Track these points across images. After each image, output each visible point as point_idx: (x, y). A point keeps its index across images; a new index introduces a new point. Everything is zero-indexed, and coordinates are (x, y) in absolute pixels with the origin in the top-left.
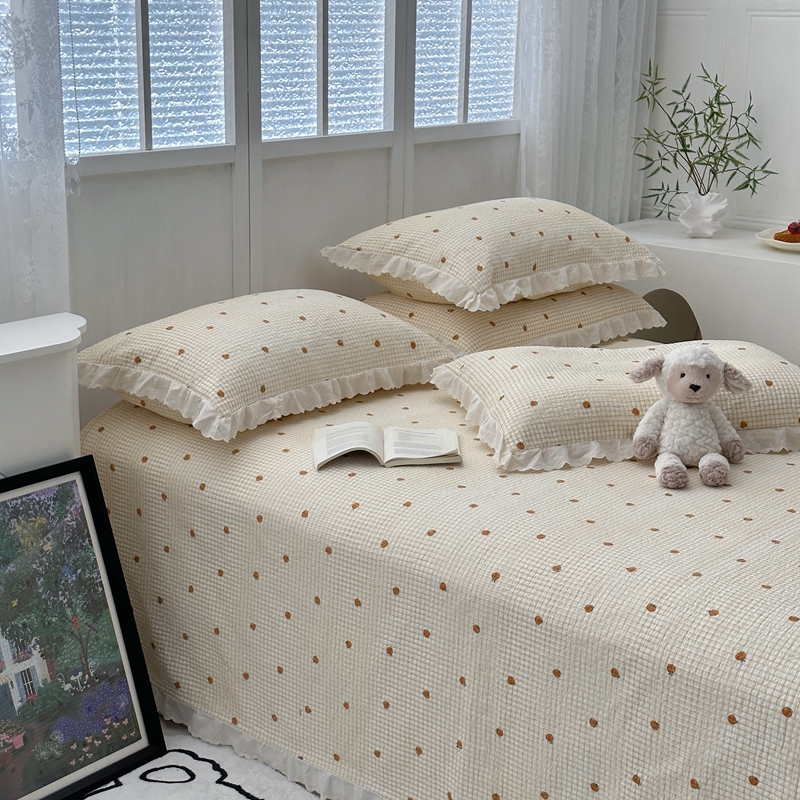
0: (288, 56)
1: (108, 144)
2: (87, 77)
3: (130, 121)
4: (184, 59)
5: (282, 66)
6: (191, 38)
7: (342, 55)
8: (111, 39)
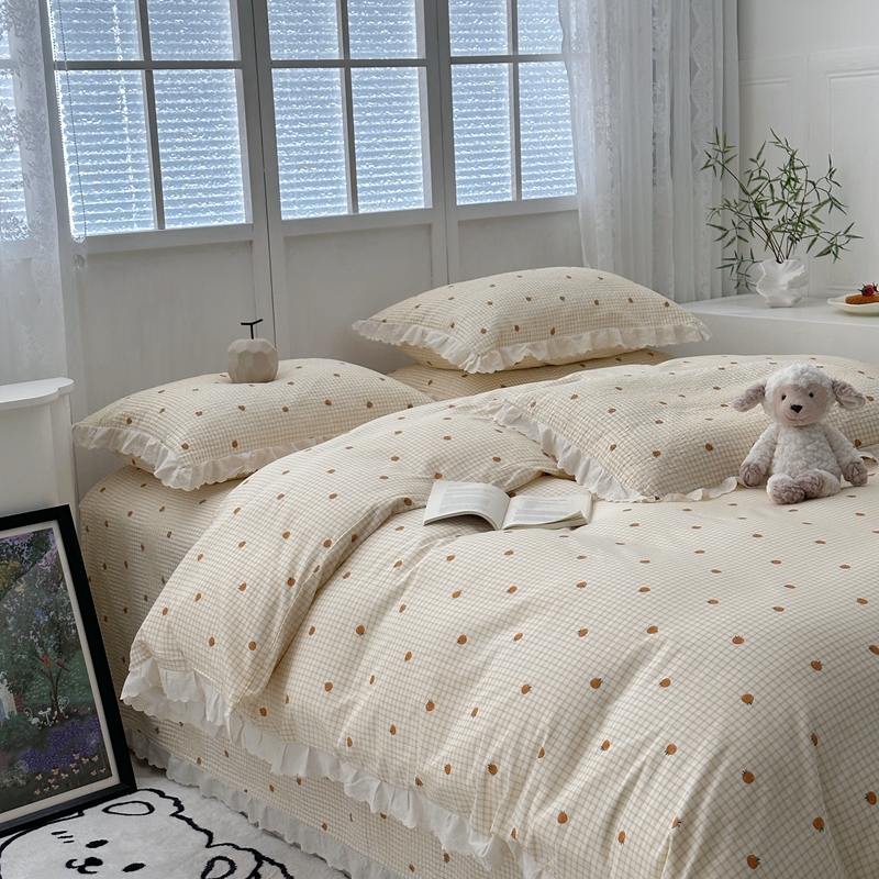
0: (312, 139)
1: (120, 225)
2: (95, 163)
3: (144, 203)
4: (198, 144)
5: (306, 148)
6: (204, 125)
7: (371, 137)
8: (121, 127)
